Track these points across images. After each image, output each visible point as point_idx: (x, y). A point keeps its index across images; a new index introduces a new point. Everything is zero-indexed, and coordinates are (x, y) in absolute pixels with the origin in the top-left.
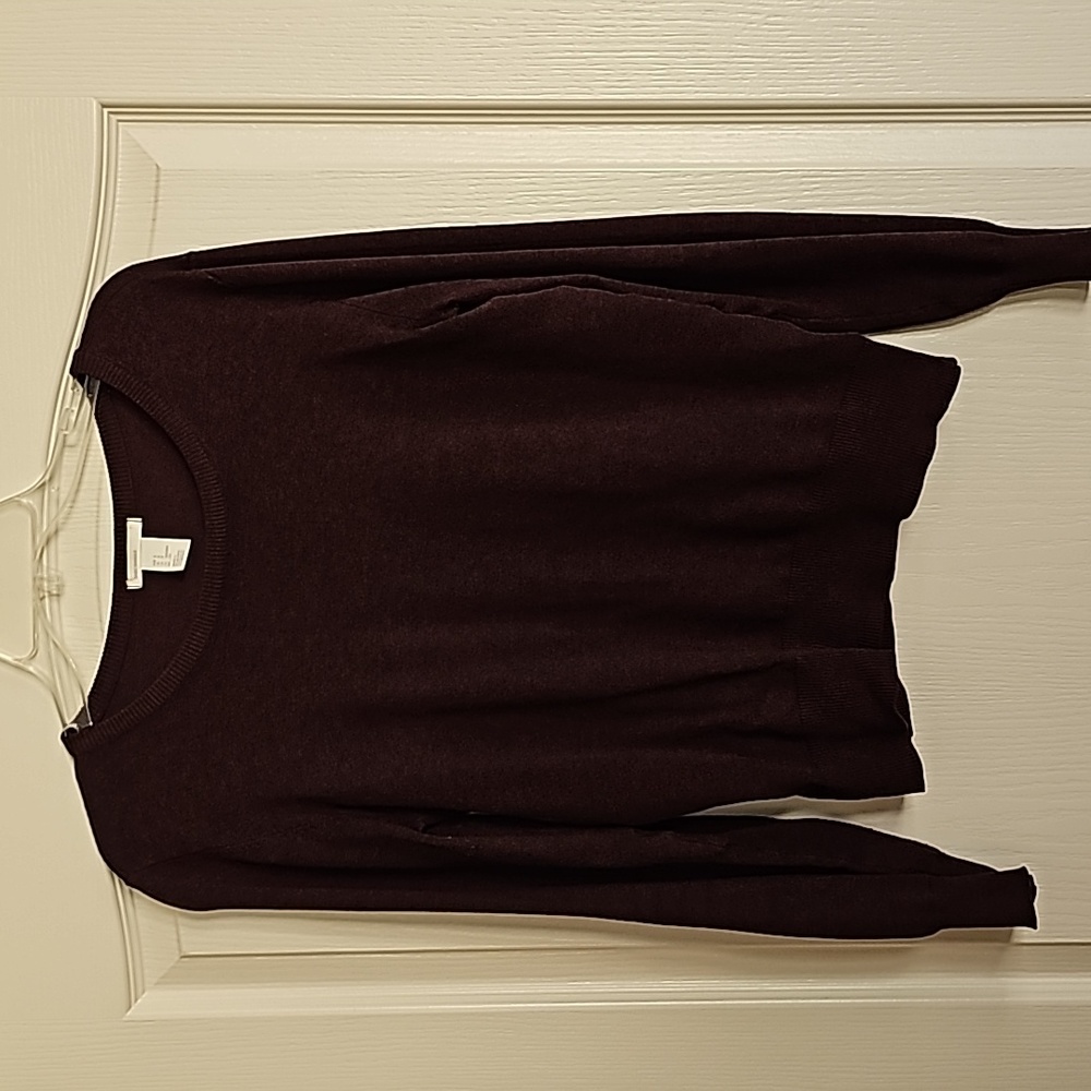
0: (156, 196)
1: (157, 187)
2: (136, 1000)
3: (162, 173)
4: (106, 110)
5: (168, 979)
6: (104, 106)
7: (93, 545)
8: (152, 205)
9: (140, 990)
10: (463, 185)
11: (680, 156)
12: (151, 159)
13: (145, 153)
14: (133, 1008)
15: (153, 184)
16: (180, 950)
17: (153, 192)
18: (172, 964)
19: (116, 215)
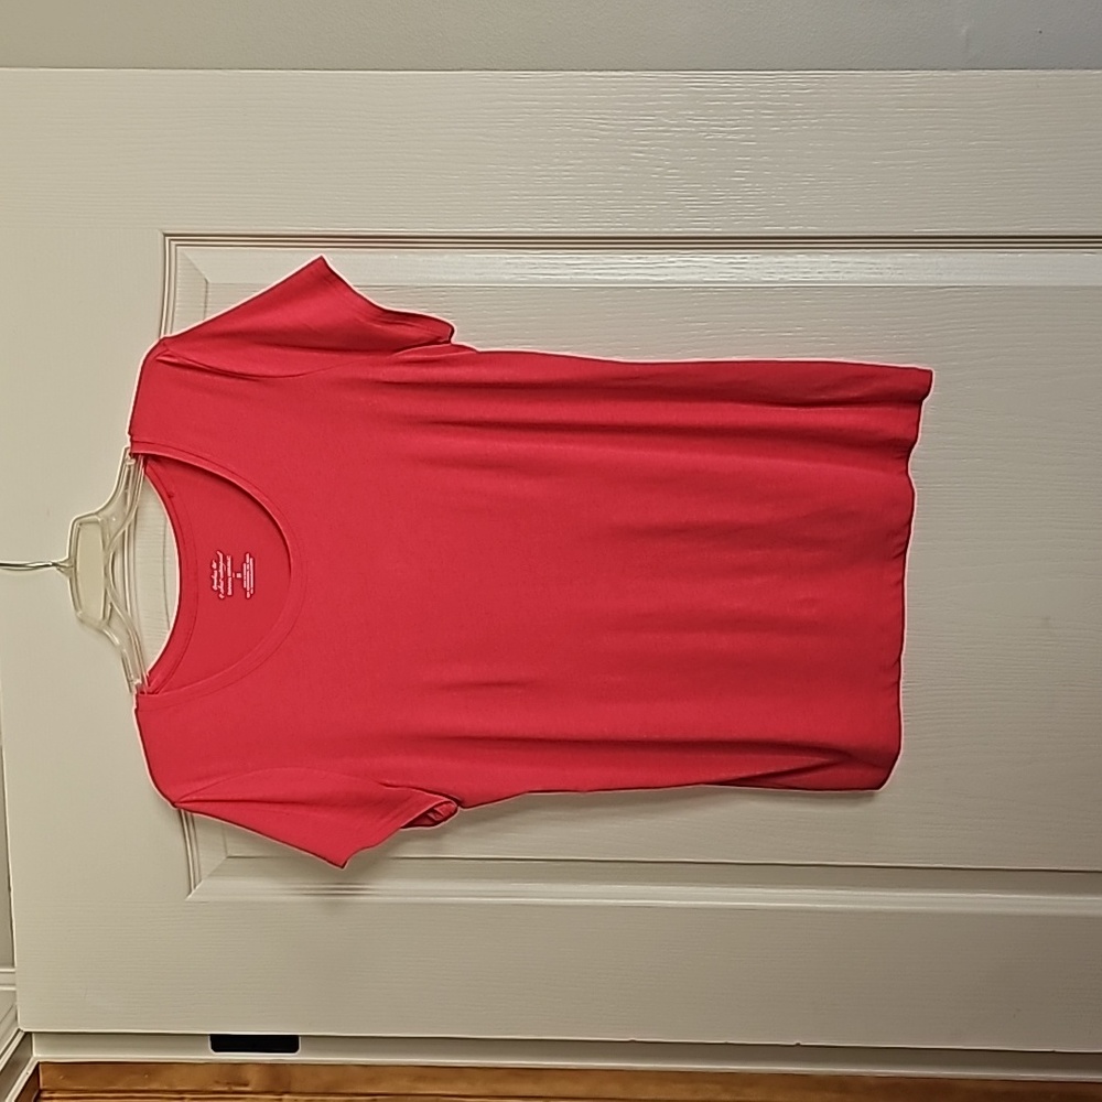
0: (206, 303)
1: (206, 297)
2: (195, 887)
3: (210, 286)
4: (167, 238)
5: (217, 873)
6: (166, 235)
7: (161, 559)
8: (202, 309)
9: (197, 880)
10: (434, 296)
11: (600, 274)
12: (201, 274)
13: (197, 270)
14: (193, 892)
15: (203, 294)
16: (226, 852)
17: (203, 300)
18: (220, 862)
19: (176, 315)
